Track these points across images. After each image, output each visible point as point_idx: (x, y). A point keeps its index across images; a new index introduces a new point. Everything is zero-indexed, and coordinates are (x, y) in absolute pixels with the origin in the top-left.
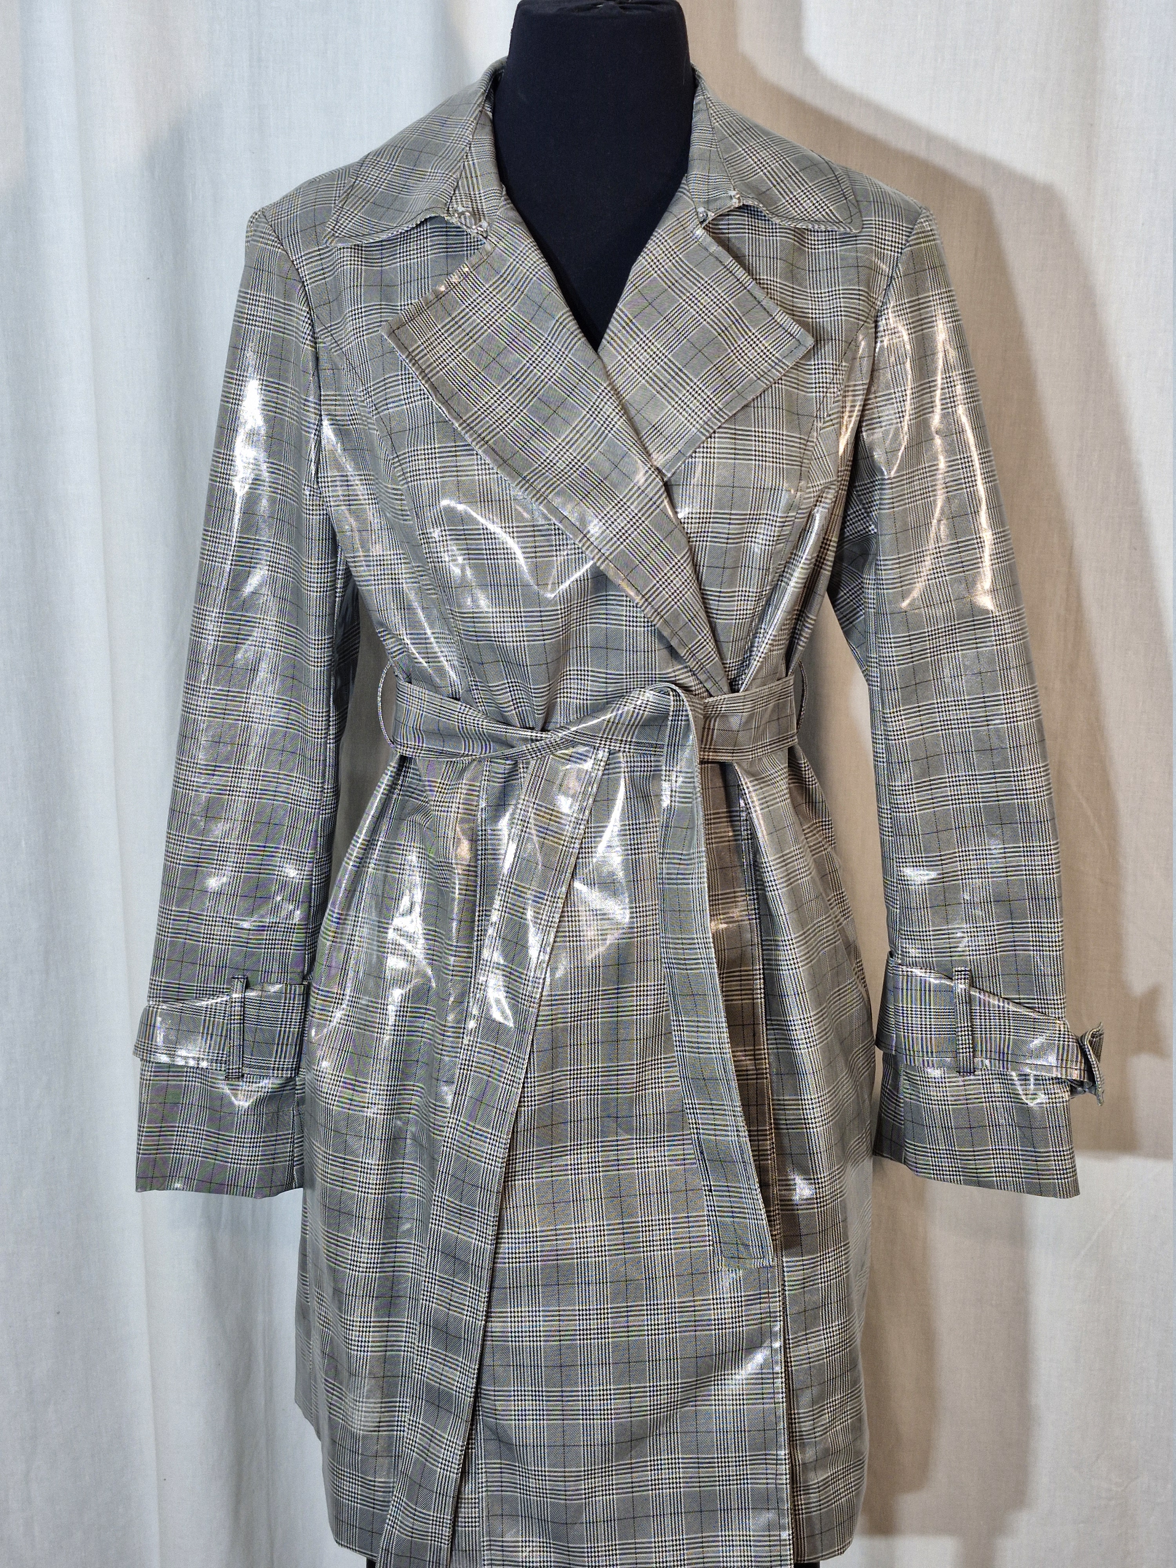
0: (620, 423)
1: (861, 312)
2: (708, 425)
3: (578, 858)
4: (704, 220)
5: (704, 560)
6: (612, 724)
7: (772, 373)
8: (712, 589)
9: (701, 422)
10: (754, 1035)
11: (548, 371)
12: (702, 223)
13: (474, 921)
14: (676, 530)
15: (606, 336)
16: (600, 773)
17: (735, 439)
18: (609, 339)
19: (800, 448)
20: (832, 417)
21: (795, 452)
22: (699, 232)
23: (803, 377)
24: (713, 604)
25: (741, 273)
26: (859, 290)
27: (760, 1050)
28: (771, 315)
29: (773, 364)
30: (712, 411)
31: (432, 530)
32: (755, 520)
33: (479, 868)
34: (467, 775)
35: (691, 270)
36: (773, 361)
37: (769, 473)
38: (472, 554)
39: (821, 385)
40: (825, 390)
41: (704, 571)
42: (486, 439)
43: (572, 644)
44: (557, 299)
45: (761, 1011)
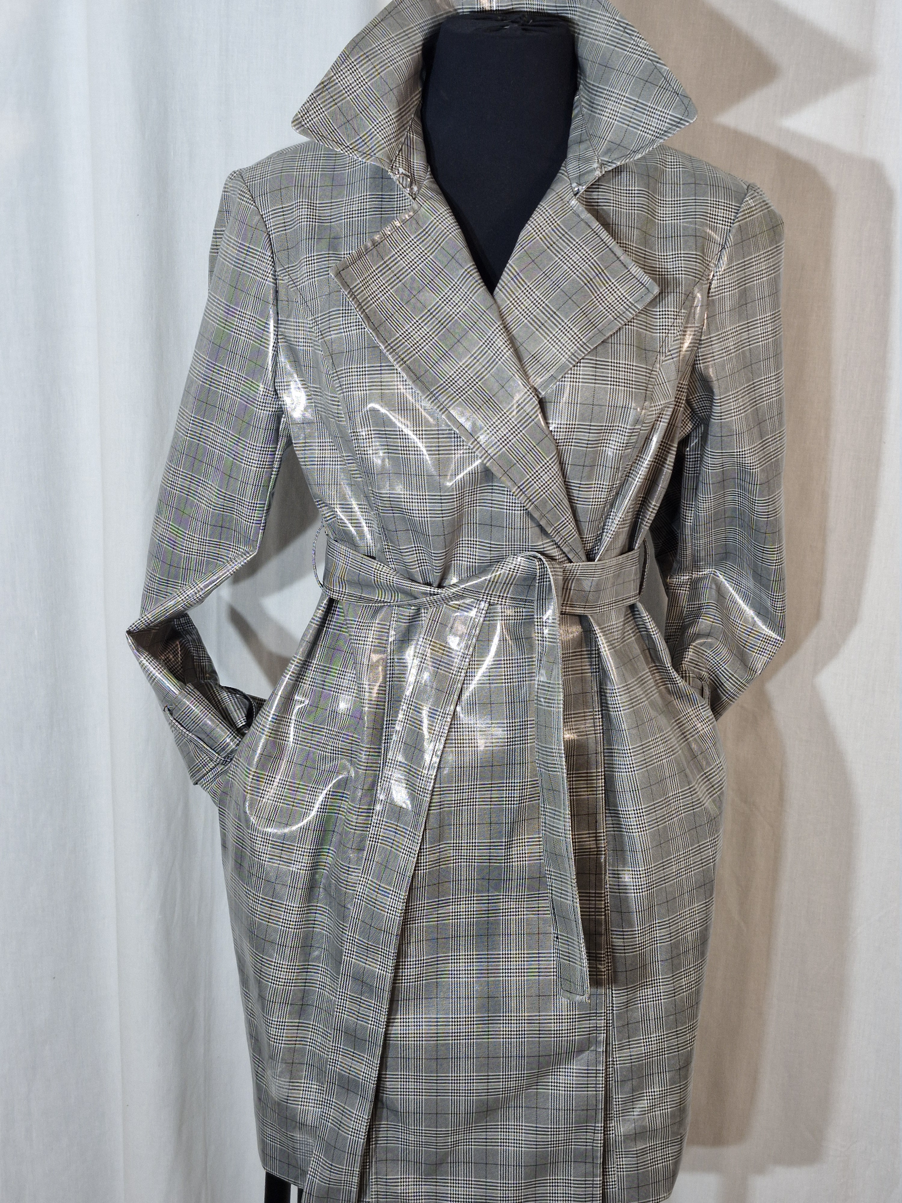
0: (508, 353)
1: (697, 272)
2: (575, 356)
3: (463, 684)
4: (577, 193)
5: (569, 459)
6: (493, 583)
7: (626, 315)
8: (574, 482)
9: (569, 353)
10: (596, 822)
11: (455, 308)
12: (575, 195)
13: (383, 728)
14: (548, 437)
15: (499, 285)
16: (482, 619)
17: (596, 368)
18: (501, 287)
19: (646, 376)
20: (672, 352)
21: (643, 379)
22: (575, 202)
23: (651, 321)
24: (575, 493)
26: (697, 253)
27: (601, 833)
28: (627, 268)
29: (627, 308)
30: (578, 345)
31: (361, 430)
32: (609, 430)
33: (388, 687)
34: (380, 616)
35: (566, 233)
36: (627, 305)
37: (621, 395)
38: (390, 449)
39: (664, 327)
40: (667, 331)
41: (569, 469)
42: (405, 360)
43: (465, 520)
45: (602, 803)
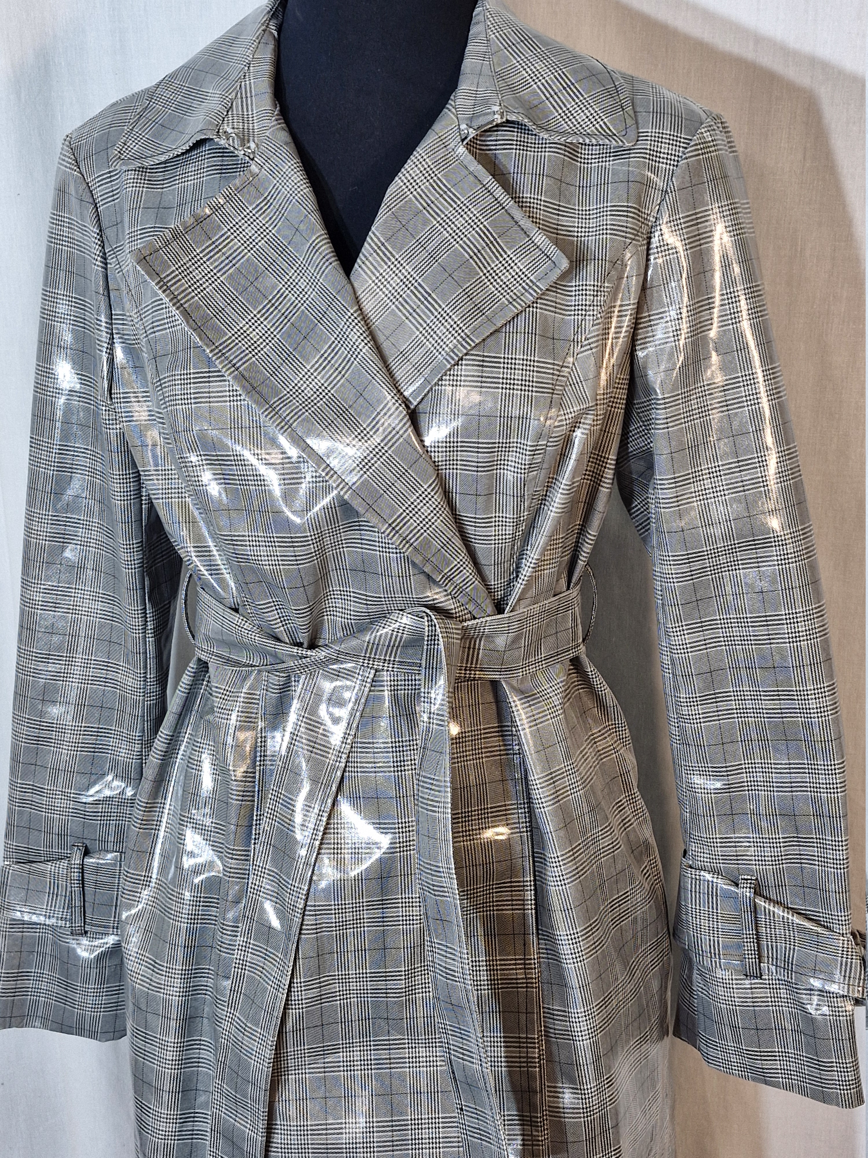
0: (366, 350)
1: (628, 230)
2: (453, 352)
3: (344, 771)
4: (466, 138)
5: (456, 487)
7: (526, 297)
8: (467, 515)
9: (447, 349)
10: (525, 945)
11: (301, 296)
12: (463, 140)
13: (252, 825)
14: (421, 460)
15: (358, 260)
16: (367, 689)
17: (482, 366)
18: (361, 263)
19: (553, 374)
20: (590, 341)
21: (548, 378)
22: (461, 150)
23: (563, 300)
24: (470, 530)
25: (499, 192)
26: (628, 207)
27: (531, 959)
28: (528, 236)
29: (527, 287)
30: (459, 338)
31: (188, 455)
32: (506, 448)
33: (257, 774)
34: (248, 684)
35: (449, 189)
36: (527, 284)
37: (517, 401)
38: (224, 478)
39: (580, 307)
40: (584, 313)
41: (458, 499)
42: (238, 365)
43: (331, 566)
44: (314, 220)
45: (531, 921)
